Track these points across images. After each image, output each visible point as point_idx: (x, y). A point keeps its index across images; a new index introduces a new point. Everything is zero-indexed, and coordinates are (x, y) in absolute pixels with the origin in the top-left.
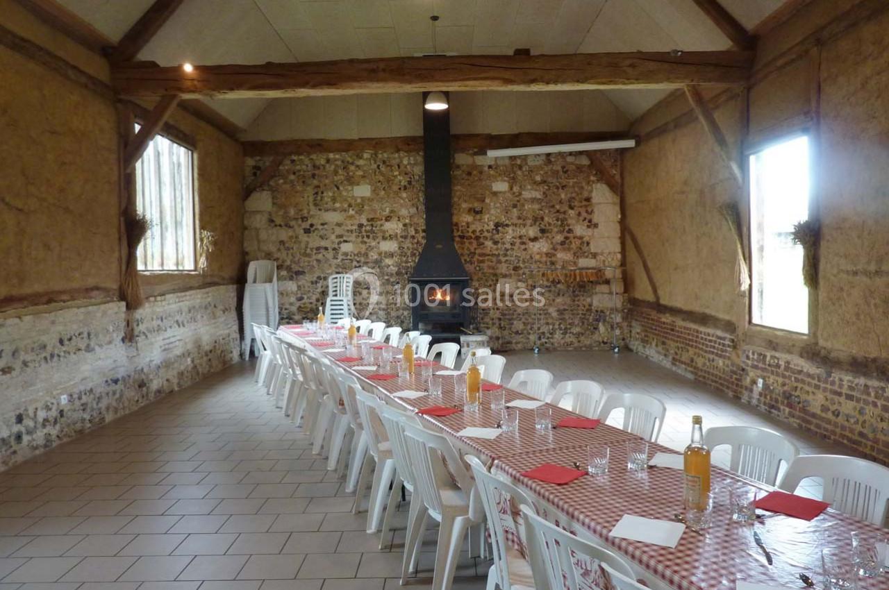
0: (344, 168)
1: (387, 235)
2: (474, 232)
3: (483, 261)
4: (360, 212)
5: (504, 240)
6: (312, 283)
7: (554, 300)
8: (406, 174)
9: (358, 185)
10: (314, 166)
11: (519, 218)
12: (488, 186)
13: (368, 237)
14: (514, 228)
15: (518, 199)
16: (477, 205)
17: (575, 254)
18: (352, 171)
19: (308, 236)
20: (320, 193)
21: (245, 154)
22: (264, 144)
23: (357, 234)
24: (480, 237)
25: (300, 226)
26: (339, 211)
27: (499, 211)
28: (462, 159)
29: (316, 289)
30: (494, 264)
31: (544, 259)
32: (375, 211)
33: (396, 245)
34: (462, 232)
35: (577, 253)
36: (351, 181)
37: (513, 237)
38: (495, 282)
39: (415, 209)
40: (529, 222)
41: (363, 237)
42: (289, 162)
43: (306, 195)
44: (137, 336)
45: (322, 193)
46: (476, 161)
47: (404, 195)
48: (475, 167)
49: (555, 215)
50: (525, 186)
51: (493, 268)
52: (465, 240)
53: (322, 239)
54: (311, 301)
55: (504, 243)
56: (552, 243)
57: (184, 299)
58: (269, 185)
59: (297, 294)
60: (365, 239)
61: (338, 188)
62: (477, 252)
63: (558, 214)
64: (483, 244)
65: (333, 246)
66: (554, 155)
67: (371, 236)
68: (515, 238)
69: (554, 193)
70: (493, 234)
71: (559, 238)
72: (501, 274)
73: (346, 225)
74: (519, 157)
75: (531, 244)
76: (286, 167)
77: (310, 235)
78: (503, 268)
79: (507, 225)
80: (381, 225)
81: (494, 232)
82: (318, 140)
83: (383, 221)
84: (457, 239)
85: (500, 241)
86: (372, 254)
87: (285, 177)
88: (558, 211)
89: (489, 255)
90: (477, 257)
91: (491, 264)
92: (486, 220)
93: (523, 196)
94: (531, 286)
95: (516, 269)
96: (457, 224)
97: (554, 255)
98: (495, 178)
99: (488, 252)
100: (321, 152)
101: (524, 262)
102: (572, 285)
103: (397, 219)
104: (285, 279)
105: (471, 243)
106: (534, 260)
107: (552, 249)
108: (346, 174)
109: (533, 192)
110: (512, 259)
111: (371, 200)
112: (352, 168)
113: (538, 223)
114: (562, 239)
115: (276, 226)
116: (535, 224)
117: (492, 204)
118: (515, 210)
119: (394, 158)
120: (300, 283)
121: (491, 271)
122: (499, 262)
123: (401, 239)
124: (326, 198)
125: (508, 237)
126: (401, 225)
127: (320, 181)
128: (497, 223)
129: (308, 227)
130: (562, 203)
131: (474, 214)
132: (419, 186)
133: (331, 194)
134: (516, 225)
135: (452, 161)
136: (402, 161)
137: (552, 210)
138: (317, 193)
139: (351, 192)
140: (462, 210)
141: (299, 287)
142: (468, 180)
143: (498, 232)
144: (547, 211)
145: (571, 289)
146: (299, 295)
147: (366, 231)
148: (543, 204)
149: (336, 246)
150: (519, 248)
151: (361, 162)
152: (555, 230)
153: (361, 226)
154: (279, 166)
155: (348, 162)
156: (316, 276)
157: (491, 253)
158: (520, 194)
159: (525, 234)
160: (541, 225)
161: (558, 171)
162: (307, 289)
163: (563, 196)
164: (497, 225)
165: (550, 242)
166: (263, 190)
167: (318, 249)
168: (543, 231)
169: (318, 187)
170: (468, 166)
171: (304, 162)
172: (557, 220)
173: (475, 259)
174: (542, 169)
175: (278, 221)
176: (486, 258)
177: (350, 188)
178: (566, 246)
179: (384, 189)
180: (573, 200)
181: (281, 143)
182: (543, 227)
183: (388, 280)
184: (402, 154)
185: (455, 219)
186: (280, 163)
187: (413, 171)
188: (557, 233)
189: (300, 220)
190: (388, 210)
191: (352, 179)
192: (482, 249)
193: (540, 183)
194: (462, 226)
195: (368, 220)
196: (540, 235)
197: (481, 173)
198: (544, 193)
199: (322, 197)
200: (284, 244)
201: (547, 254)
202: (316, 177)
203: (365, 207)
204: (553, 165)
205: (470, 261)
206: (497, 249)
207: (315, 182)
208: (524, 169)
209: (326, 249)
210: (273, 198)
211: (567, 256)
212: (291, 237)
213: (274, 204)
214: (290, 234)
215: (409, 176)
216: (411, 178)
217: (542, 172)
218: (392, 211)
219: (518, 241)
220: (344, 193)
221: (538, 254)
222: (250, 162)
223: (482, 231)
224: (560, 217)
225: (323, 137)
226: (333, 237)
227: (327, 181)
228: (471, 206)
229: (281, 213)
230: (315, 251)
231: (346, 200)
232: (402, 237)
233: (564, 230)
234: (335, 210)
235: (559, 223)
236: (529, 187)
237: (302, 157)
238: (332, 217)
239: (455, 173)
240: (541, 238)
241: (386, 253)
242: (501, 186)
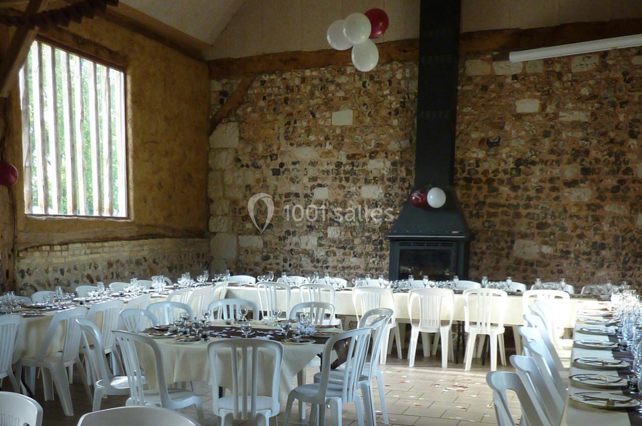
0: (321, 89)
1: (371, 177)
2: (485, 172)
3: (495, 215)
4: (339, 147)
5: (528, 184)
6: (280, 238)
7: (593, 274)
8: (399, 92)
9: (338, 110)
10: (287, 87)
11: (552, 152)
12: (510, 105)
13: (347, 180)
14: (543, 166)
15: (552, 123)
16: (492, 134)
17: (632, 205)
18: (331, 92)
19: (277, 179)
20: (292, 122)
21: (211, 76)
22: (231, 62)
23: (334, 175)
24: (494, 180)
25: (268, 166)
26: (313, 146)
27: (523, 142)
28: (476, 68)
29: (284, 246)
30: (510, 218)
31: (584, 213)
32: (356, 144)
33: (381, 191)
34: (469, 173)
35: (635, 204)
36: (330, 105)
37: (541, 181)
38: (509, 244)
39: (408, 141)
40: (565, 158)
41: (341, 180)
42: (257, 84)
43: (276, 127)
44: (21, 289)
45: (295, 122)
46: (495, 69)
47: (395, 122)
48: (493, 77)
49: (607, 147)
50: (564, 104)
51: (509, 225)
52: (473, 184)
53: (293, 182)
54: (278, 261)
55: (526, 189)
56: (598, 189)
57: (100, 250)
58: (236, 115)
59: (263, 252)
60: (344, 183)
61: (314, 115)
62: (488, 201)
63: (612, 145)
64: (497, 189)
65: (305, 192)
66: (612, 55)
67: (351, 178)
68: (544, 182)
69: (607, 113)
70: (513, 176)
71: (610, 182)
72: (519, 233)
73: (322, 164)
74: (559, 60)
75: (566, 191)
76: (256, 91)
77: (279, 176)
78: (522, 226)
79: (534, 163)
80: (364, 164)
81: (514, 172)
82: (293, 53)
83: (368, 158)
84: (462, 182)
85: (522, 186)
86: (351, 202)
87: (254, 104)
88: (612, 141)
89: (503, 206)
90: (486, 209)
91: (505, 218)
92: (504, 156)
93: (561, 119)
94: (562, 251)
95: (541, 226)
96: (462, 162)
97: (602, 207)
98: (521, 94)
99: (502, 201)
100: (296, 68)
101: (553, 216)
102: (624, 253)
103: (383, 155)
104: (250, 234)
105: (479, 188)
106: (569, 214)
107: (597, 198)
108: (324, 97)
109: (576, 113)
110: (538, 212)
111: (352, 129)
112: (332, 88)
113: (579, 160)
114: (615, 184)
115: (242, 166)
116: (575, 160)
117: (513, 132)
118: (546, 139)
119: (385, 72)
120: (266, 239)
121: (506, 228)
122: (518, 215)
123: (388, 183)
124: (299, 129)
125: (534, 181)
126: (388, 164)
127: (293, 107)
128: (519, 159)
129: (278, 167)
130: (619, 129)
131: (487, 147)
132: (413, 109)
133: (305, 124)
134: (545, 162)
135: (461, 71)
136: (394, 75)
137: (602, 139)
138: (289, 123)
139: (330, 120)
140: (470, 142)
141: (265, 243)
142: (482, 98)
143: (519, 171)
144: (595, 142)
145: (622, 258)
146: (264, 254)
147: (345, 172)
148: (589, 131)
149: (309, 192)
150: (548, 196)
151: (342, 79)
152: (606, 169)
153: (339, 165)
154: (247, 90)
155: (327, 79)
156: (285, 231)
157: (507, 203)
158: (556, 115)
159: (559, 175)
160: (584, 163)
161: (616, 80)
162: (274, 246)
163: (622, 118)
164: (518, 162)
165: (595, 188)
166: (230, 121)
167: (288, 195)
168: (585, 171)
169: (290, 114)
170: (483, 77)
171: (276, 83)
172: (610, 155)
173: (484, 211)
174: (593, 77)
175: (245, 160)
176: (500, 210)
177: (327, 114)
178: (620, 193)
179: (369, 115)
180: (637, 124)
181: (250, 60)
182: (588, 166)
183: (368, 237)
184: (395, 65)
185: (459, 155)
186: (249, 86)
187: (408, 88)
188: (608, 173)
189: (269, 158)
190: (373, 143)
191: (331, 102)
192: (494, 197)
193: (587, 99)
194: (469, 165)
195: (348, 157)
196: (582, 176)
197: (501, 86)
198: (593, 114)
199: (294, 127)
200: (250, 190)
201: (589, 206)
202: (289, 102)
203: (346, 140)
204: (610, 71)
205: (478, 213)
206: (516, 198)
207: (288, 109)
208: (565, 79)
209: (297, 195)
210: (240, 131)
211: (619, 208)
212: (258, 181)
213: (241, 138)
214: (257, 176)
215: (403, 95)
216: (404, 98)
217: (591, 82)
218: (378, 145)
219: (548, 185)
220: (321, 123)
221: (576, 205)
222: (217, 86)
223: (496, 172)
224: (615, 150)
225: (299, 49)
226: (306, 180)
227: (301, 107)
228: (483, 135)
229: (249, 149)
230: (284, 199)
231: (322, 131)
232: (389, 180)
233: (619, 169)
234: (308, 144)
235: (613, 159)
236: (570, 105)
237: (273, 77)
238: (305, 154)
239: (467, 88)
240: (582, 182)
241: (368, 201)
242: (528, 105)
